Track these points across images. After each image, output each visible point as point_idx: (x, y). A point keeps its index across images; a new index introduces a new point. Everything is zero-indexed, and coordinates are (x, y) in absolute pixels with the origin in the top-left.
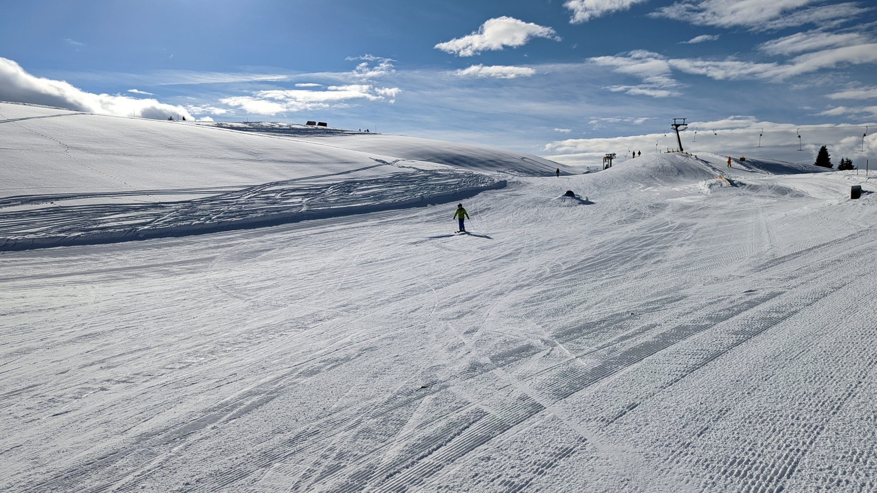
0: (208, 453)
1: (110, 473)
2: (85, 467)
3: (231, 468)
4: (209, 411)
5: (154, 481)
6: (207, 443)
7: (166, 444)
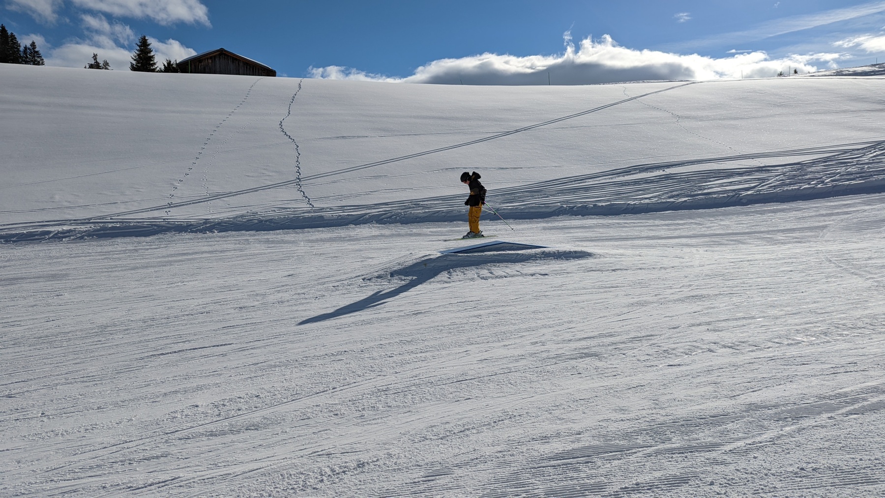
0: (825, 443)
1: (722, 433)
2: (698, 420)
3: (855, 468)
4: (824, 398)
5: (766, 455)
6: (823, 433)
7: (777, 421)
